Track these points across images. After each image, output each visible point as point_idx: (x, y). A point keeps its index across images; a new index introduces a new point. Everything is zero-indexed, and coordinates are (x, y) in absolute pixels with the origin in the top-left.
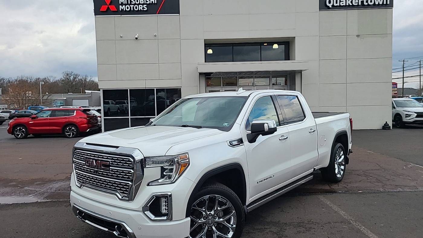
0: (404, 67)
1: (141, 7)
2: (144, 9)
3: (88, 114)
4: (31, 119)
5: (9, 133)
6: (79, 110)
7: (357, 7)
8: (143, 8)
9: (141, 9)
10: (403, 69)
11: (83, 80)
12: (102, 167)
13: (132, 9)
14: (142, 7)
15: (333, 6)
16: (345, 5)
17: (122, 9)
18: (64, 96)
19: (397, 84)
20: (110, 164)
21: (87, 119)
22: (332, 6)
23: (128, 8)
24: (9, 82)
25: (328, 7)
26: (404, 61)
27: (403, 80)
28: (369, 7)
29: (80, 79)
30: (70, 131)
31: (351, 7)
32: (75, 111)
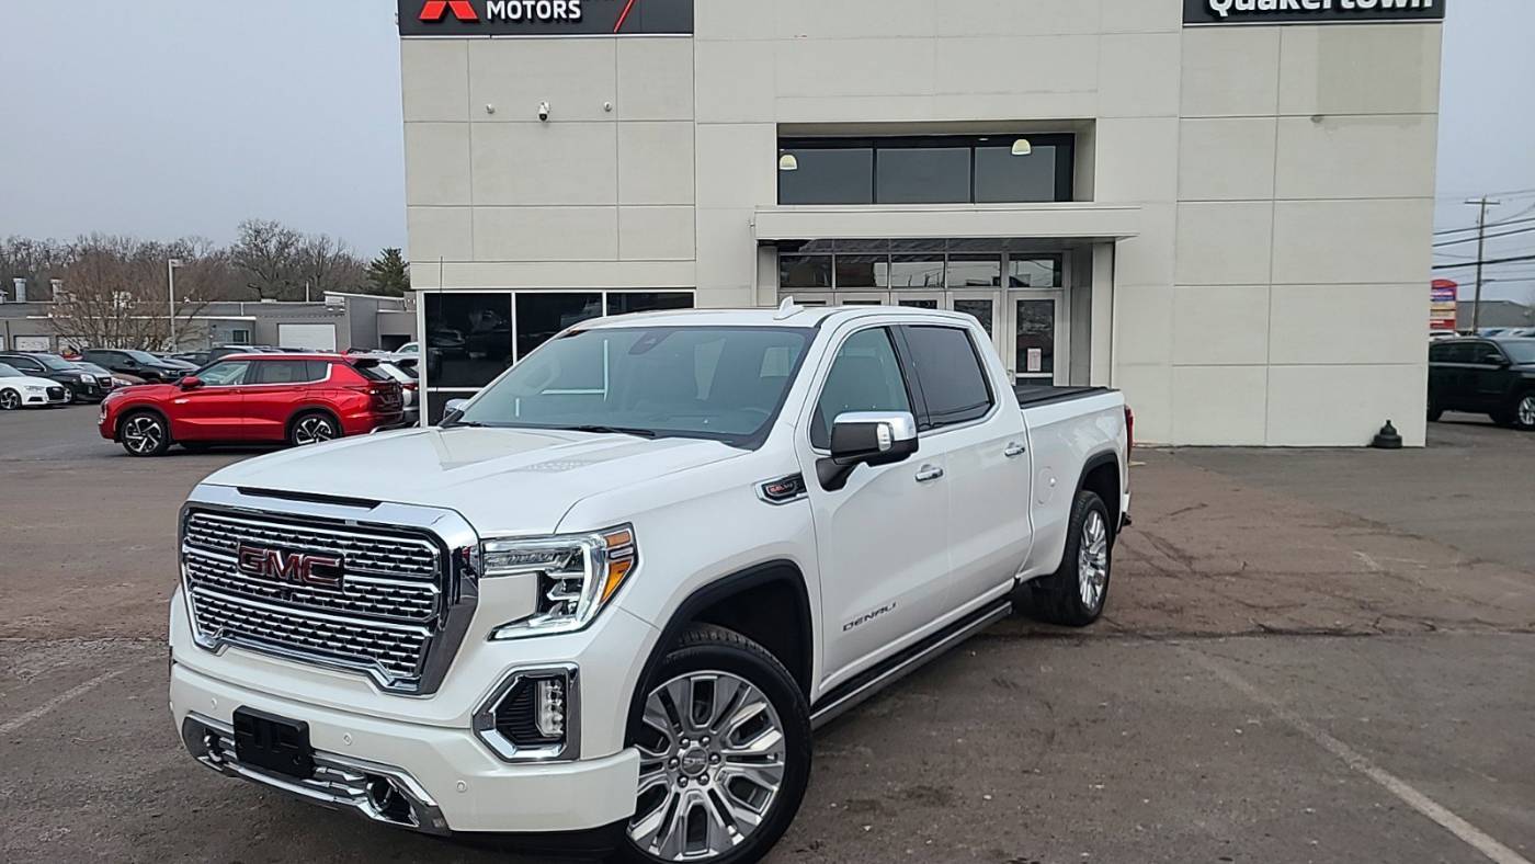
0: (1486, 223)
1: (560, 6)
2: (571, 16)
3: (373, 377)
4: (179, 388)
5: (106, 437)
6: (344, 361)
7: (1319, 15)
8: (568, 11)
9: (559, 14)
10: (1481, 233)
11: (313, 253)
12: (311, 576)
13: (529, 16)
14: (564, 8)
15: (1232, 10)
16: (1274, 7)
17: (496, 12)
18: (248, 311)
19: (1456, 285)
20: (346, 567)
21: (368, 393)
22: (1228, 11)
23: (514, 10)
24: (48, 257)
25: (1216, 16)
26: (1484, 203)
27: (1479, 273)
28: (1362, 15)
29: (302, 249)
30: (311, 431)
31: (1294, 14)
32: (330, 365)
